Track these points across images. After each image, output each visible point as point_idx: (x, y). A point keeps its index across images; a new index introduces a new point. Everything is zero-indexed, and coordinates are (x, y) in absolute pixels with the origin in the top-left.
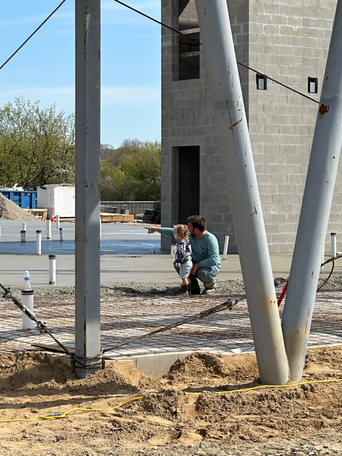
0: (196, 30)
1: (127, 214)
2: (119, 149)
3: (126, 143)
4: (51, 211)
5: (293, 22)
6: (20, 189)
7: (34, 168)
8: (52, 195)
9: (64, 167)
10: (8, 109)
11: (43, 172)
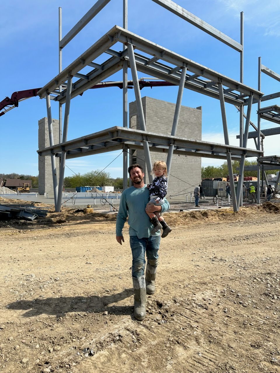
0: (136, 157)
1: (119, 192)
2: (116, 179)
3: (117, 178)
4: (105, 191)
5: (153, 156)
6: (99, 187)
7: (101, 183)
8: (105, 188)
9: (107, 183)
10: (96, 172)
11: (103, 184)
